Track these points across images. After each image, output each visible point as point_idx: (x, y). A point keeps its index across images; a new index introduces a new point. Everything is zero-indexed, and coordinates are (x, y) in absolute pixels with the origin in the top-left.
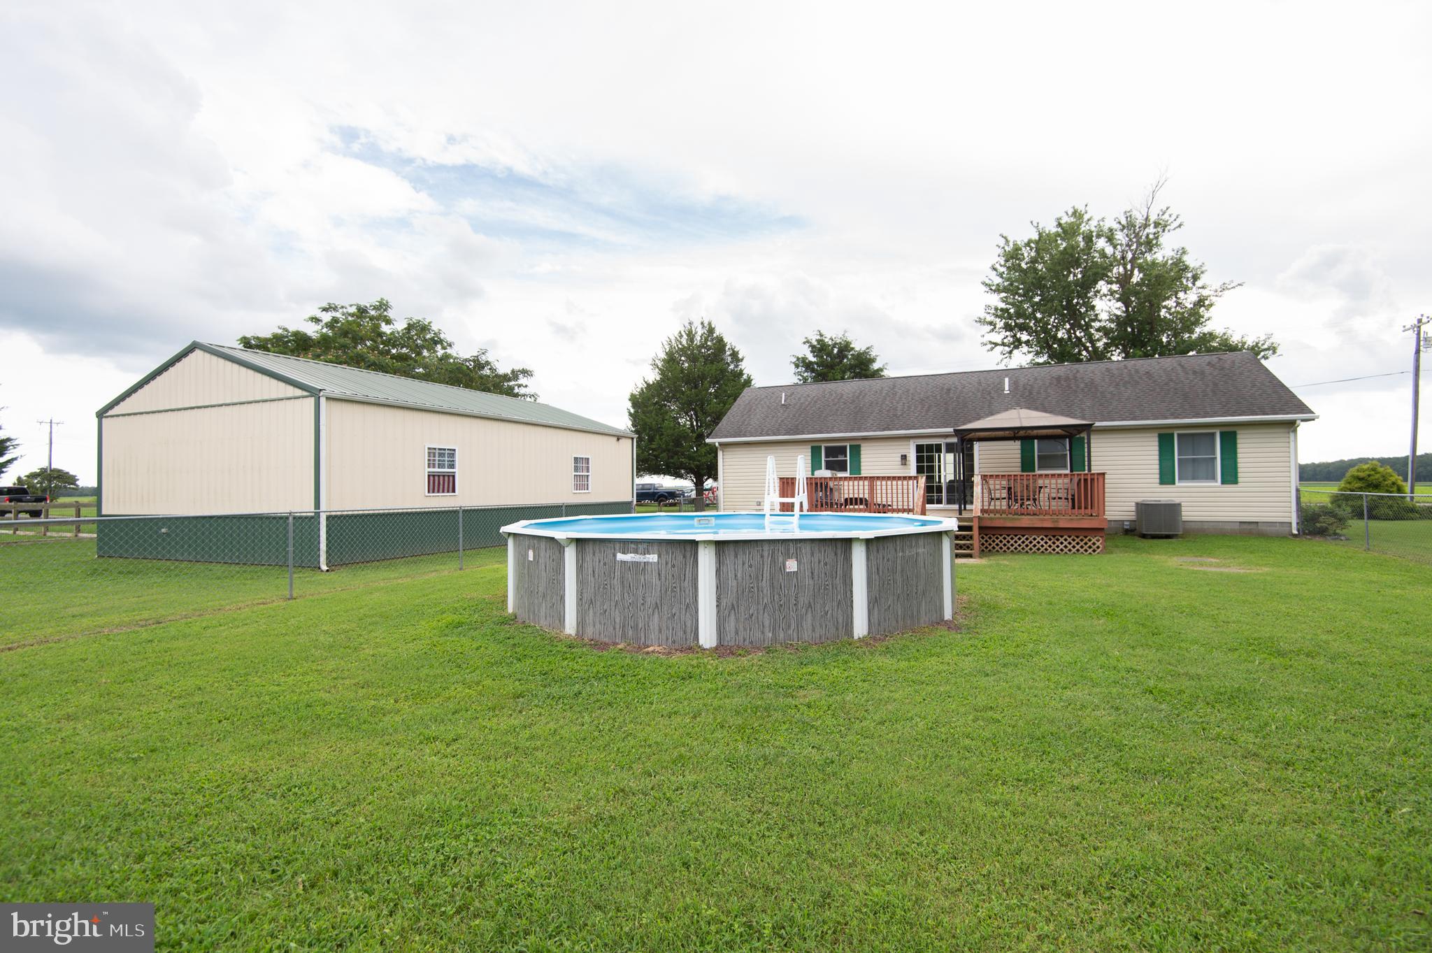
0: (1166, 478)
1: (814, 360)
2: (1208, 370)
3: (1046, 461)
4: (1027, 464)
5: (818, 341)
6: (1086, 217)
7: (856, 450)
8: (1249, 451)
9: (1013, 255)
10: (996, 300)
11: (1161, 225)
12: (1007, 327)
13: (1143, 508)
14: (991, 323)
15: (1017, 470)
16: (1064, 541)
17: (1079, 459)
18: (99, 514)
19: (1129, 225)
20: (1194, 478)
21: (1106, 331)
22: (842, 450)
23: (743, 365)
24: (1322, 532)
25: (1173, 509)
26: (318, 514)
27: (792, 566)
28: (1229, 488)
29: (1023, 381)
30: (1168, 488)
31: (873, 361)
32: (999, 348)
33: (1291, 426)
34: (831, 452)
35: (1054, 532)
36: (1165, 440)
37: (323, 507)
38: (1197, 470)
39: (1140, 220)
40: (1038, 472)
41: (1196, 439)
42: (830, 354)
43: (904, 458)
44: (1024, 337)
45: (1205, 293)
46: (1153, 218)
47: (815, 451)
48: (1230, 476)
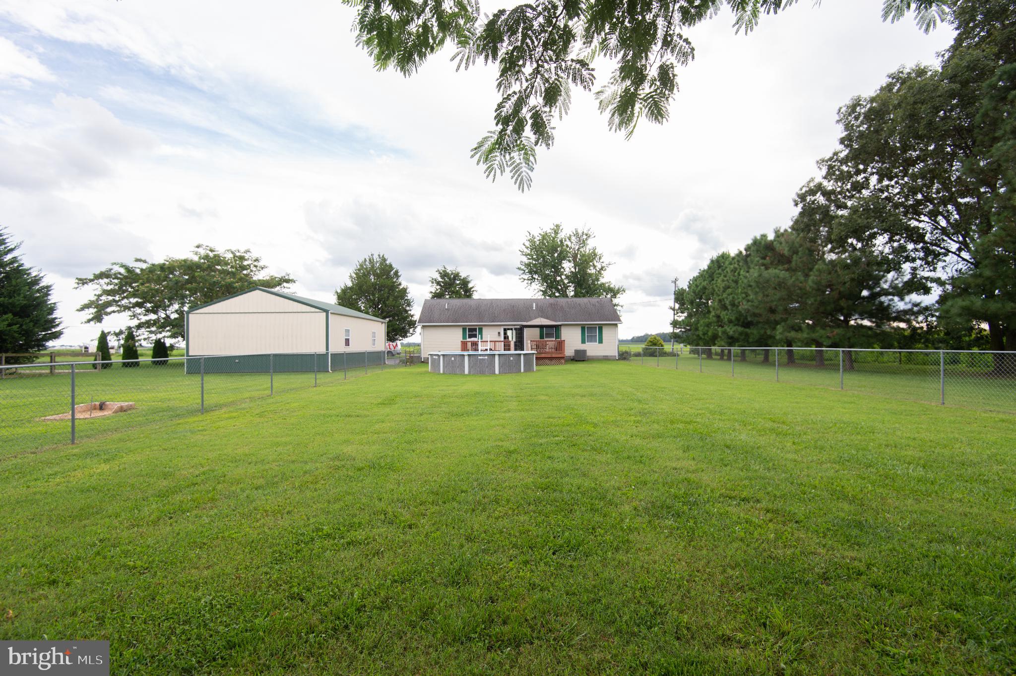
0: (583, 342)
1: (441, 280)
2: (597, 304)
3: (548, 335)
4: (542, 337)
5: (444, 271)
6: (561, 228)
7: (481, 330)
8: (606, 332)
9: (532, 241)
10: (525, 260)
11: (588, 236)
12: (530, 272)
13: (577, 352)
14: (523, 270)
15: (538, 338)
16: (554, 361)
17: (558, 336)
18: (188, 355)
19: (576, 234)
20: (591, 341)
21: (567, 277)
22: (475, 330)
23: (400, 280)
24: (625, 359)
25: (584, 352)
26: (327, 353)
27: (512, 359)
28: (600, 345)
29: (539, 304)
30: (584, 345)
31: (468, 282)
32: (526, 281)
33: (616, 325)
34: (470, 330)
35: (551, 359)
36: (583, 329)
37: (330, 350)
38: (592, 339)
39: (580, 232)
40: (546, 339)
41: (591, 328)
42: (450, 279)
43: (499, 333)
44: (536, 276)
45: (603, 265)
46: (585, 232)
47: (464, 330)
48: (601, 341)
